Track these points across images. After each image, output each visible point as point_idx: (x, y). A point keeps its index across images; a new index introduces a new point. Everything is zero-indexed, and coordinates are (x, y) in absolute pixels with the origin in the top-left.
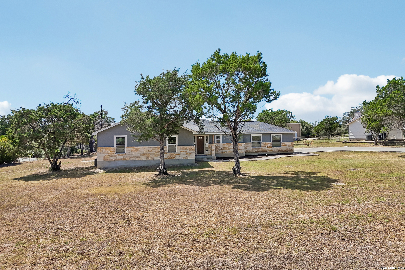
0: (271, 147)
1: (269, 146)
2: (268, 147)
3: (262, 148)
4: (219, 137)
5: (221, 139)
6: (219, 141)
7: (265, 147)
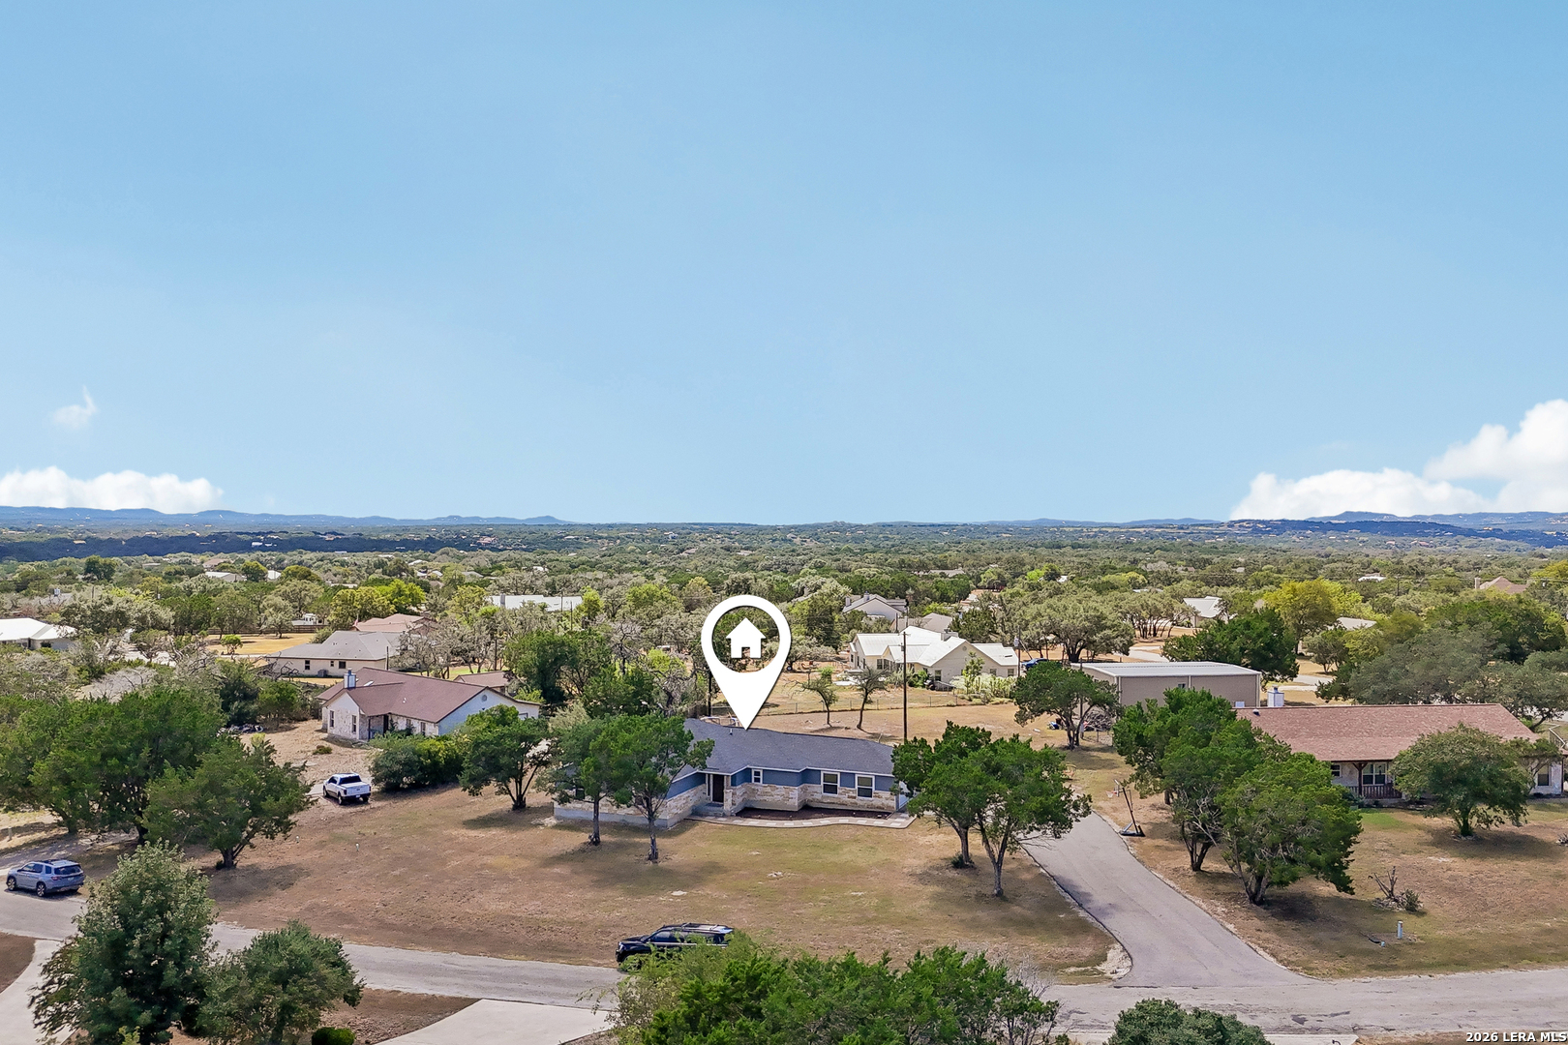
0: (855, 798)
1: (851, 794)
2: (849, 797)
3: (840, 796)
4: (757, 773)
5: (761, 777)
6: (757, 780)
7: (845, 796)
